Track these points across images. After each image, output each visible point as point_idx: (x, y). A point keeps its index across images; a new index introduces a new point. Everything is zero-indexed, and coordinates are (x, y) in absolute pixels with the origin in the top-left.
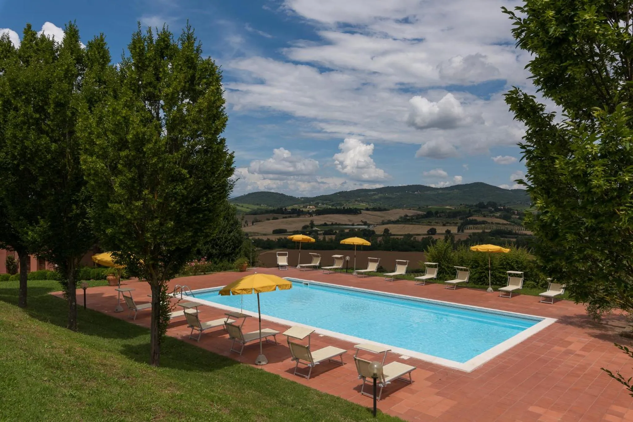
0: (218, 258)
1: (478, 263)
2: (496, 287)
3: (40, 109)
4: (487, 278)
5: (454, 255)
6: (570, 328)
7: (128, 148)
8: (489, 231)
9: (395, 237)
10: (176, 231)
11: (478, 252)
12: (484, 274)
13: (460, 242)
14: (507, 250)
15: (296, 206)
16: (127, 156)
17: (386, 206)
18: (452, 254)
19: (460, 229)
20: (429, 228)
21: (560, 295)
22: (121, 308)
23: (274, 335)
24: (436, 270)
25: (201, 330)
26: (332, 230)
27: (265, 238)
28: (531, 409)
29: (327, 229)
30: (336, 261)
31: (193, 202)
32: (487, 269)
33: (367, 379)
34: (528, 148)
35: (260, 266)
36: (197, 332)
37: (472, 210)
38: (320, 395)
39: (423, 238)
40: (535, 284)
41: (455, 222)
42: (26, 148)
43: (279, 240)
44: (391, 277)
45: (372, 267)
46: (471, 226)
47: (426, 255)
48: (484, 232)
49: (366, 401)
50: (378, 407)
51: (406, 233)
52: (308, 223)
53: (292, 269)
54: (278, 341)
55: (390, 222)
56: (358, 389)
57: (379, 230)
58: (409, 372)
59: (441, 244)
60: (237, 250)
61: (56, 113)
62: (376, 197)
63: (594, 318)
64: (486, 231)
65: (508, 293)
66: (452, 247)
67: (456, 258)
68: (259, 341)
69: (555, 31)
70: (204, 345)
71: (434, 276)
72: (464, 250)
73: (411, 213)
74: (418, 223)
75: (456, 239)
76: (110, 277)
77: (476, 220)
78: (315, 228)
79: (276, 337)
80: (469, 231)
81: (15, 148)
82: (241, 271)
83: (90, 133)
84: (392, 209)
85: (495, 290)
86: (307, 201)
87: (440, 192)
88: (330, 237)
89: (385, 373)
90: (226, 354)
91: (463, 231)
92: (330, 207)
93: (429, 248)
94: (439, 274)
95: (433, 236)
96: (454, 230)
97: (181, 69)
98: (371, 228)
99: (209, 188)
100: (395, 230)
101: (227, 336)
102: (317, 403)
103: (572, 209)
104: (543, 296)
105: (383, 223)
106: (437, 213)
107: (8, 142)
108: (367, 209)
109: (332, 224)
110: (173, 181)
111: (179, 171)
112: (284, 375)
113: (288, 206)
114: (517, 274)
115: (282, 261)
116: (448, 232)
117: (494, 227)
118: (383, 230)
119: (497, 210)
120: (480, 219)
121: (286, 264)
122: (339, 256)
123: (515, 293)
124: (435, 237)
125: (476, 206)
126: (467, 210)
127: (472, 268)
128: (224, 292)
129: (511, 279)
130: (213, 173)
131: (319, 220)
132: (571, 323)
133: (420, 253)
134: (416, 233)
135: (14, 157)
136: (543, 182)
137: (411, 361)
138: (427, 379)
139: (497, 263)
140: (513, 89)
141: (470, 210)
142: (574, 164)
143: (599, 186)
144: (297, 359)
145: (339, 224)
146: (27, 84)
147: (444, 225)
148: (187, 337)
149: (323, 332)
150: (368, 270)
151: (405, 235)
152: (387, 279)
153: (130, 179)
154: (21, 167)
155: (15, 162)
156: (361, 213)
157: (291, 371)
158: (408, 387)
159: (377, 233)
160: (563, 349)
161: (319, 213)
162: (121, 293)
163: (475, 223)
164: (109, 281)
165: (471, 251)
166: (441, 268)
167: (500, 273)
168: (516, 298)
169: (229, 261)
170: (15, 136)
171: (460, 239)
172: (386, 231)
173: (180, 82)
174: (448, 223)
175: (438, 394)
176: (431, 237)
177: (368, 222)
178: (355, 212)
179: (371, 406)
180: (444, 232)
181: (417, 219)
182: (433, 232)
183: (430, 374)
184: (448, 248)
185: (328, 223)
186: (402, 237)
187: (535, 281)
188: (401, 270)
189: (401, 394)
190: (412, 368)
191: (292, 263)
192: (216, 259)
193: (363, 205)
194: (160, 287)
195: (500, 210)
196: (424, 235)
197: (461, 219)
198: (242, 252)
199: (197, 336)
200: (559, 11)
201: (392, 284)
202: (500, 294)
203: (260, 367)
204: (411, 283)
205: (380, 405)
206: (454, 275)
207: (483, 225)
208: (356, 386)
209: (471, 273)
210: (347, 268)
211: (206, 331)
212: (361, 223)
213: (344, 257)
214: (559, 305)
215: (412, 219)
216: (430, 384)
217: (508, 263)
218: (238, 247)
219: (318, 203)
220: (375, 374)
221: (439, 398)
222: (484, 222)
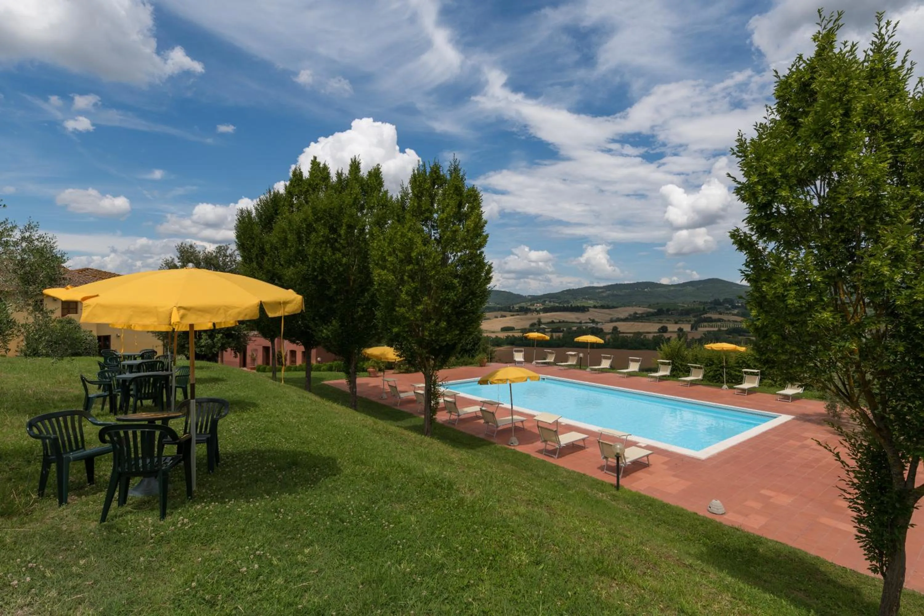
0: (459, 353)
1: (713, 362)
2: (731, 384)
3: (333, 230)
4: (722, 376)
5: (688, 353)
6: (808, 425)
7: (412, 263)
8: (725, 329)
9: (625, 335)
10: (447, 330)
11: (713, 351)
12: (718, 372)
13: (694, 341)
14: (742, 349)
15: (523, 304)
16: (411, 270)
17: (615, 304)
18: (686, 353)
19: (694, 327)
20: (660, 325)
21: (798, 393)
22: (385, 396)
23: (522, 422)
24: (670, 367)
25: (459, 416)
26: (559, 328)
27: (493, 335)
28: (763, 492)
29: (554, 326)
30: (570, 358)
31: (461, 306)
32: (722, 367)
33: (610, 459)
34: (746, 273)
35: (497, 362)
36: (456, 417)
37: (706, 308)
38: (567, 471)
39: (654, 336)
40: (773, 383)
41: (688, 319)
42: (325, 262)
43: (508, 337)
44: (624, 373)
45: (606, 364)
46: (706, 324)
47: (659, 353)
48: (719, 330)
49: (611, 479)
50: (620, 483)
51: (636, 331)
52: (535, 321)
53: (528, 365)
54: (525, 427)
55: (619, 320)
56: (602, 468)
57: (608, 328)
58: (647, 456)
59: (674, 342)
60: (476, 347)
61: (347, 233)
62: (604, 294)
63: (834, 416)
64: (722, 329)
65: (743, 391)
66: (685, 345)
67: (690, 357)
68: (510, 426)
69: (762, 199)
70: (461, 428)
71: (668, 373)
72: (698, 349)
73: (640, 310)
74: (649, 321)
75: (690, 337)
76: (371, 370)
77: (710, 318)
78: (543, 326)
79: (525, 423)
80: (703, 329)
81: (315, 262)
82: (481, 366)
83: (383, 252)
84: (621, 307)
85: (731, 388)
86: (535, 299)
87: (672, 288)
88: (557, 334)
89: (626, 455)
90: (482, 436)
91: (696, 329)
92: (557, 305)
93: (662, 346)
94: (672, 371)
95: (665, 334)
96: (687, 328)
97: (452, 197)
98: (599, 326)
99: (473, 293)
100: (623, 327)
101: (482, 421)
102: (566, 478)
103: (776, 318)
104: (780, 394)
105: (612, 321)
106: (668, 310)
107: (310, 258)
108: (595, 307)
109: (560, 322)
110: (446, 289)
111: (451, 281)
112: (534, 455)
113: (516, 304)
114: (754, 373)
115: (519, 357)
116: (680, 330)
117: (732, 325)
118: (612, 328)
119: (735, 307)
120: (715, 316)
121: (522, 360)
122: (573, 353)
123: (751, 391)
124: (666, 335)
125: (711, 303)
126: (702, 307)
127: (706, 366)
128: (483, 382)
129: (747, 377)
130: (477, 282)
131: (547, 317)
132: (809, 421)
133: (654, 352)
134: (645, 331)
135: (314, 270)
136: (757, 298)
137: (648, 447)
138: (664, 463)
139: (732, 362)
140: (735, 228)
141: (704, 308)
142: (776, 288)
143: (793, 304)
144: (545, 441)
145: (567, 322)
146: (325, 211)
147: (676, 323)
148: (446, 421)
149: (564, 421)
150: (601, 367)
151: (634, 333)
152: (621, 375)
153: (414, 288)
154: (320, 278)
155: (315, 274)
156: (588, 311)
157: (540, 452)
158: (646, 469)
159: (605, 331)
160: (799, 444)
161: (546, 310)
162: (386, 383)
163: (710, 320)
164: (369, 372)
165: (705, 349)
166: (675, 365)
167: (735, 371)
168: (752, 396)
169: (469, 356)
170: (315, 253)
171: (693, 338)
172: (615, 329)
173: (452, 208)
174: (680, 321)
175: (674, 476)
176: (662, 336)
177: (596, 320)
178: (583, 309)
179: (614, 482)
180: (676, 330)
181: (647, 316)
182: (664, 330)
183: (666, 459)
184: (681, 346)
185: (555, 321)
186: (632, 335)
187: (773, 380)
188: (634, 367)
189: (639, 474)
190: (650, 452)
191: (528, 359)
192: (457, 355)
193: (591, 303)
194: (431, 376)
195: (738, 307)
196: (655, 333)
197: (694, 317)
198: (481, 349)
199: (455, 420)
200: (764, 186)
201: (625, 380)
202: (736, 391)
203: (513, 448)
204: (645, 380)
205: (622, 482)
206: (688, 372)
207: (719, 323)
208: (599, 466)
209: (705, 371)
210: (581, 364)
211: (462, 417)
212: (588, 321)
213: (578, 355)
214: (797, 403)
215: (642, 317)
216: (666, 467)
217: (744, 362)
218: (477, 344)
219: (545, 301)
220: (618, 454)
221: (675, 479)
222: (719, 320)
